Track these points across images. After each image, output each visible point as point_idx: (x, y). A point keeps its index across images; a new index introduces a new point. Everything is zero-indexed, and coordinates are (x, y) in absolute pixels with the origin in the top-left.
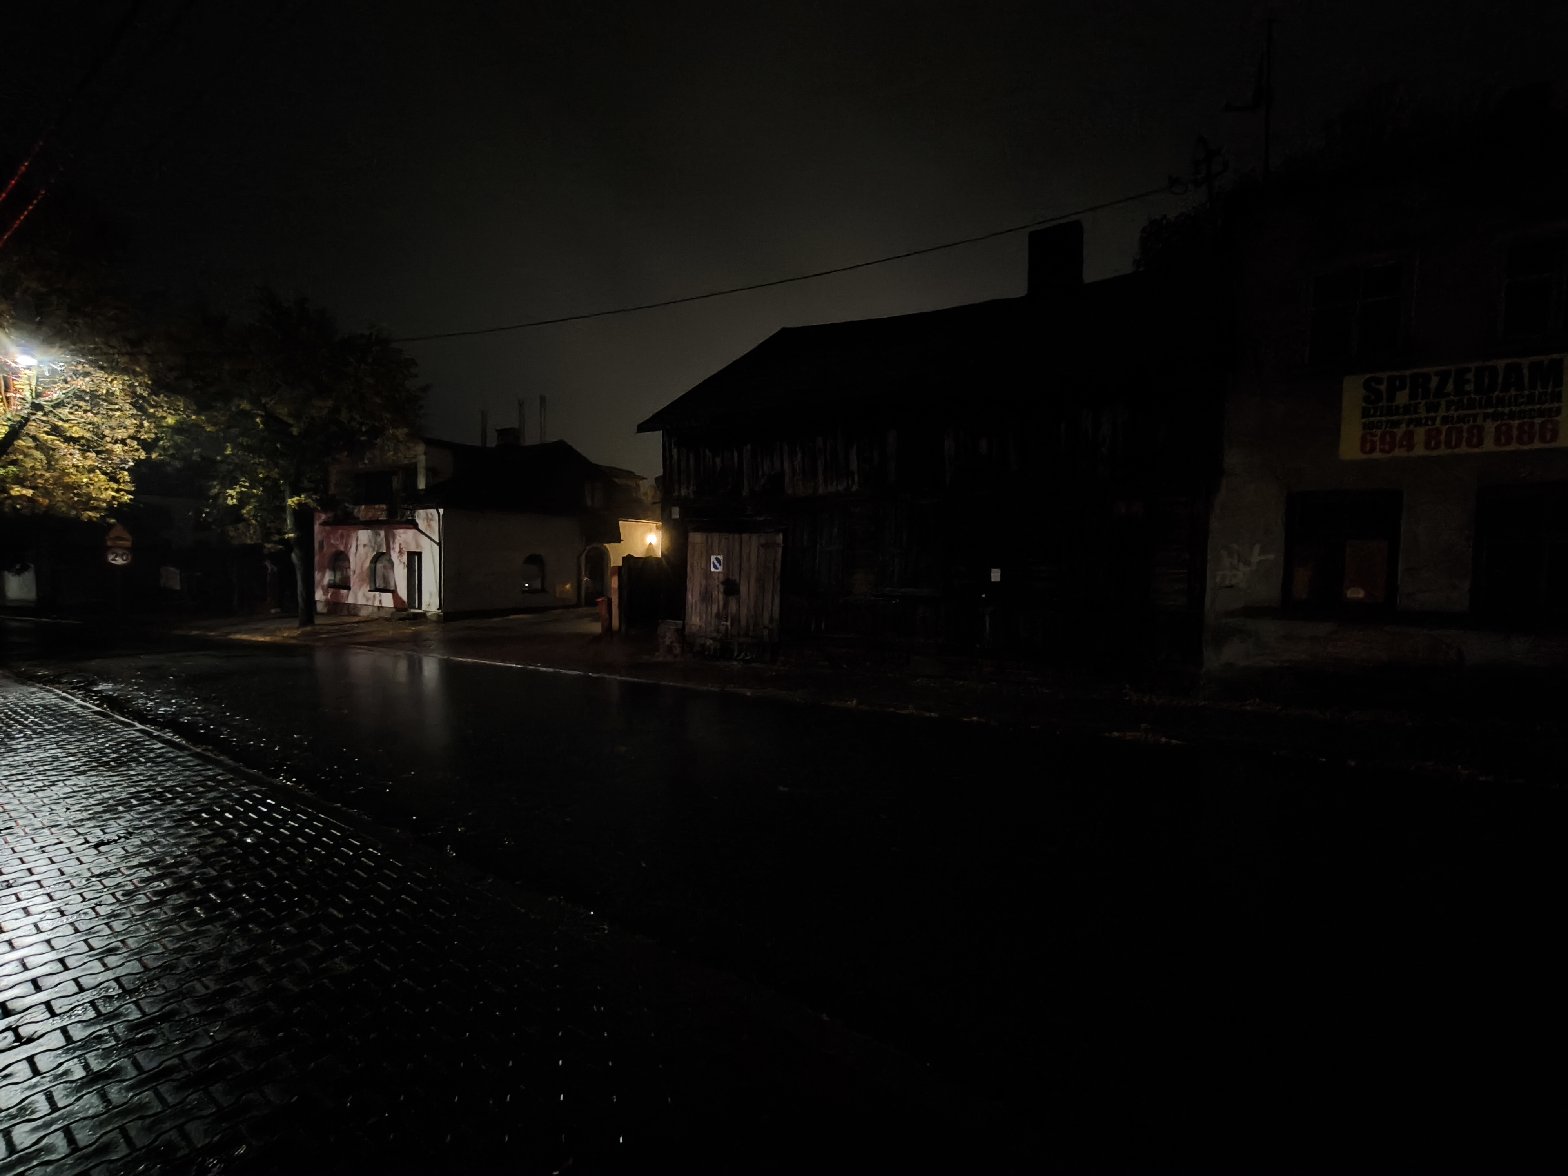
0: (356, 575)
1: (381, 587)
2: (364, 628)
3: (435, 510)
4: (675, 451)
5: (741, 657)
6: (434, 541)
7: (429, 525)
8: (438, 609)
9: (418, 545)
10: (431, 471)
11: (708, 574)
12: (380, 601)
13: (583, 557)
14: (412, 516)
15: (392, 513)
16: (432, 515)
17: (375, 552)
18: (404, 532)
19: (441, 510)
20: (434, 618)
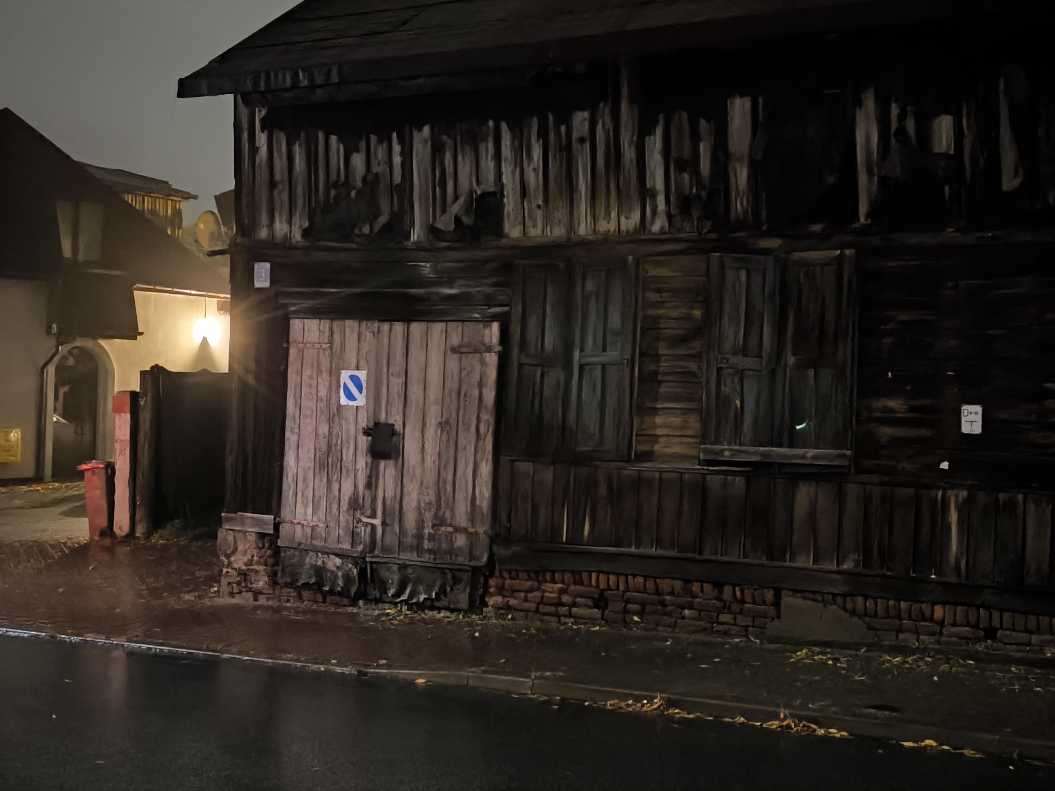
4: (262, 139)
5: (404, 597)
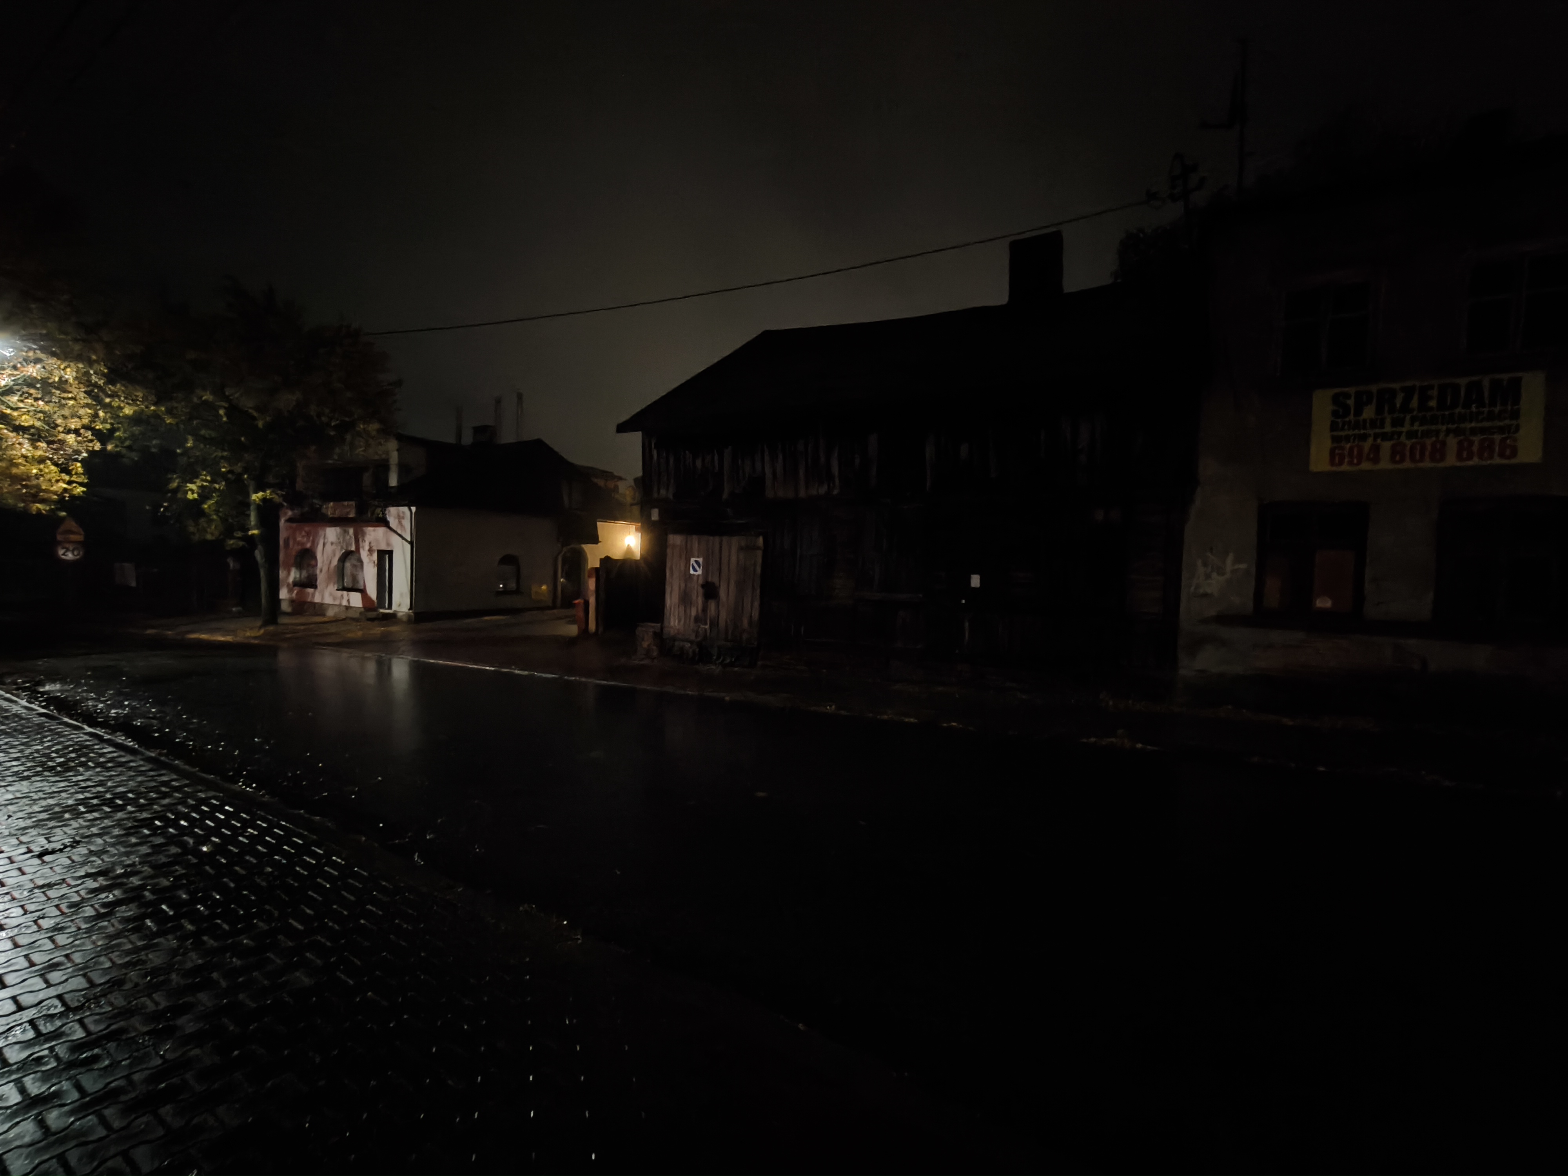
0: (322, 574)
1: (350, 586)
2: (333, 629)
3: (407, 508)
4: (654, 452)
5: (720, 661)
6: (406, 541)
7: (400, 523)
8: (409, 609)
9: (388, 544)
10: (403, 469)
11: (687, 577)
12: (349, 601)
13: (560, 559)
14: (383, 514)
15: (361, 510)
16: (403, 513)
17: (344, 551)
18: (374, 530)
19: (414, 509)
20: (405, 619)
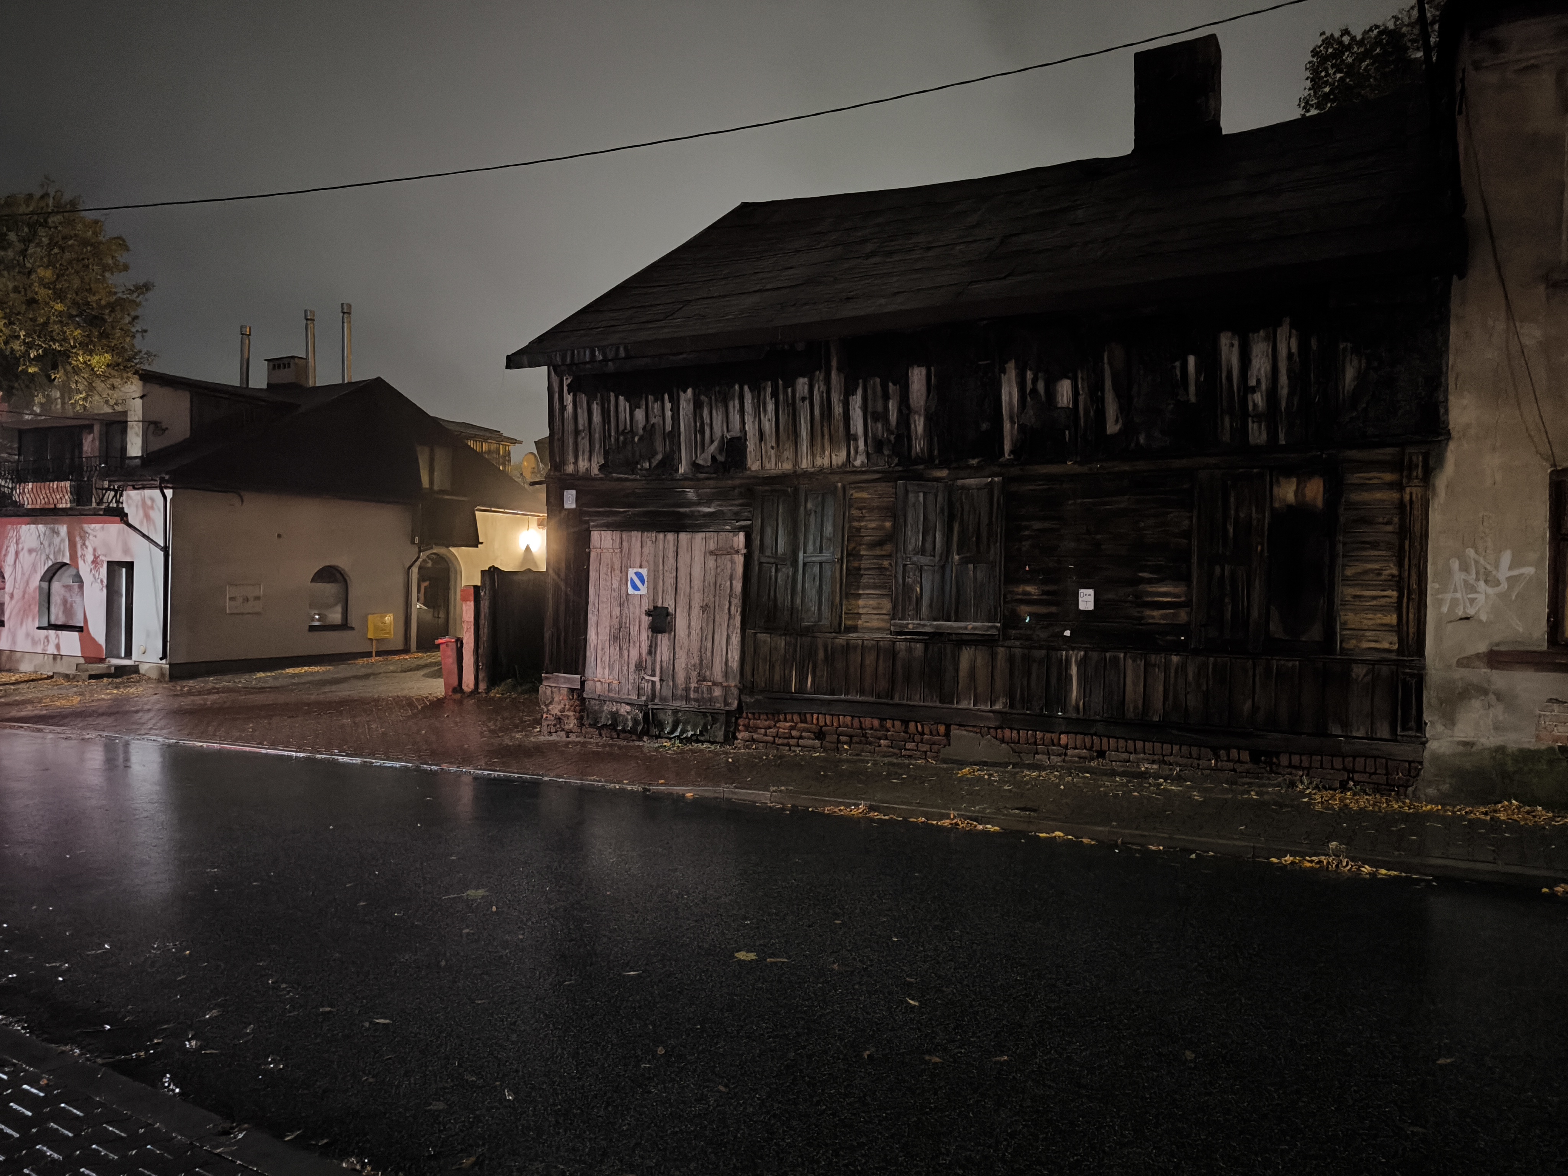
0: (14, 602)
1: (60, 623)
2: (28, 692)
3: (158, 491)
4: (569, 399)
5: (677, 734)
6: (156, 544)
7: (147, 516)
8: (161, 659)
9: (126, 550)
10: (152, 427)
11: (624, 601)
12: (58, 647)
13: (415, 570)
14: (118, 502)
15: (81, 496)
16: (152, 500)
17: (50, 563)
18: (103, 528)
19: (169, 493)
20: (154, 675)
